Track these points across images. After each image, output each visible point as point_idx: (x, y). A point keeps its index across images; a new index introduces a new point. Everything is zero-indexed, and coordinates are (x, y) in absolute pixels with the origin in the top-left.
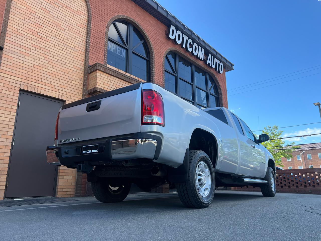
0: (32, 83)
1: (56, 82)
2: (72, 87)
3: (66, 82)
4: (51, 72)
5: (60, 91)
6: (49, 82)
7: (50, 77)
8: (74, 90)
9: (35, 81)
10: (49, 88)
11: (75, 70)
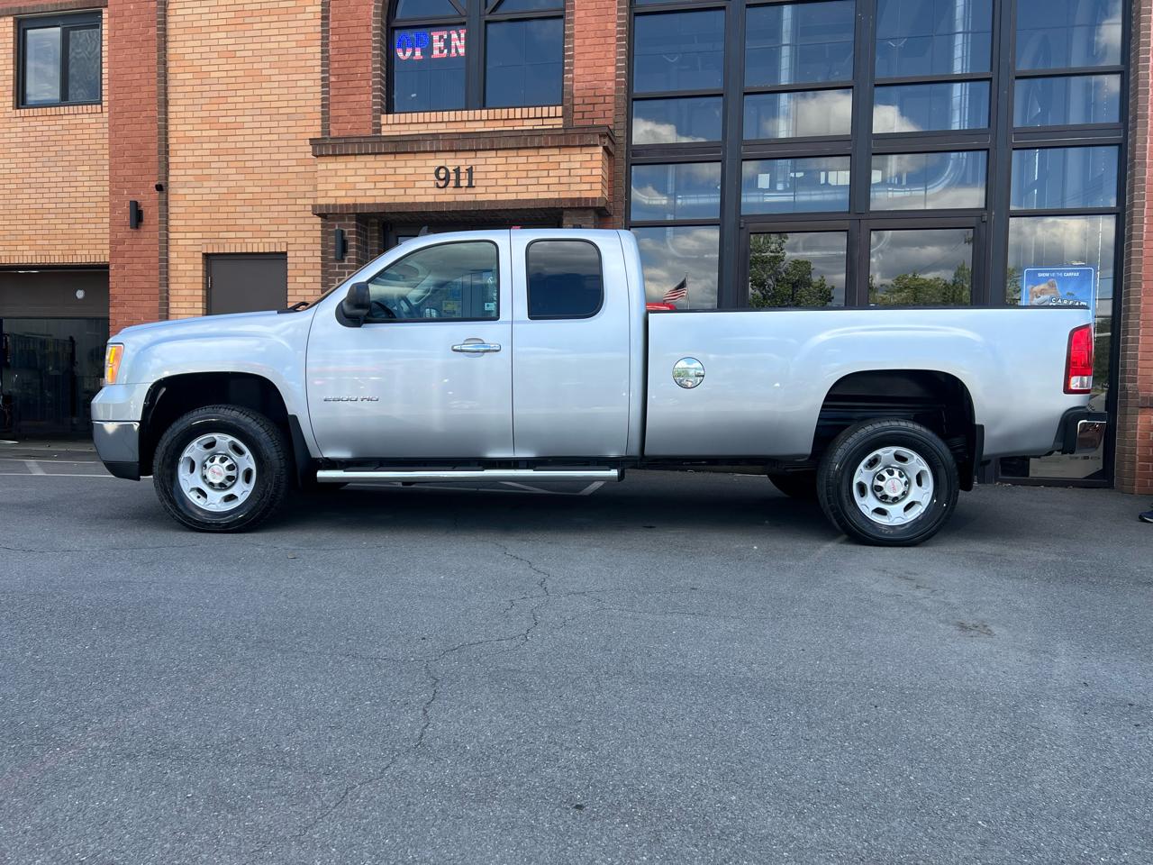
0: (222, 235)
1: (264, 215)
2: (299, 214)
3: (284, 208)
4: (250, 196)
5: (273, 234)
6: (250, 222)
7: (250, 209)
8: (302, 221)
9: (225, 228)
10: (250, 234)
11: (302, 169)
